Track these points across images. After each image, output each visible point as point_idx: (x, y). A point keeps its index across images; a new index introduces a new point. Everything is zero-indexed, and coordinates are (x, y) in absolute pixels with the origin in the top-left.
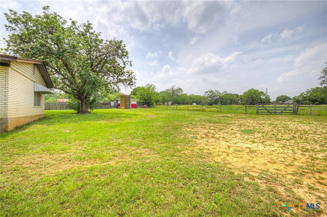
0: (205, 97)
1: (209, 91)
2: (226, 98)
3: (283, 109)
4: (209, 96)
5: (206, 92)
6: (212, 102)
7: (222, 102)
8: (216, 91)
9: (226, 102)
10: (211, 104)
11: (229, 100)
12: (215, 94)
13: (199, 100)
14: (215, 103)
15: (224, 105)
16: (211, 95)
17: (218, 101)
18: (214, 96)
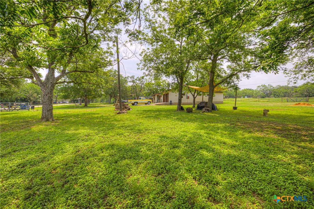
0: (258, 91)
1: (262, 86)
2: (280, 91)
3: (301, 100)
4: (261, 89)
5: (258, 87)
6: (265, 95)
7: (275, 95)
8: (269, 85)
9: (279, 95)
10: (263, 97)
11: (283, 93)
12: (267, 88)
13: (251, 94)
14: (267, 96)
15: (278, 97)
16: (263, 89)
17: (271, 94)
18: (267, 90)
